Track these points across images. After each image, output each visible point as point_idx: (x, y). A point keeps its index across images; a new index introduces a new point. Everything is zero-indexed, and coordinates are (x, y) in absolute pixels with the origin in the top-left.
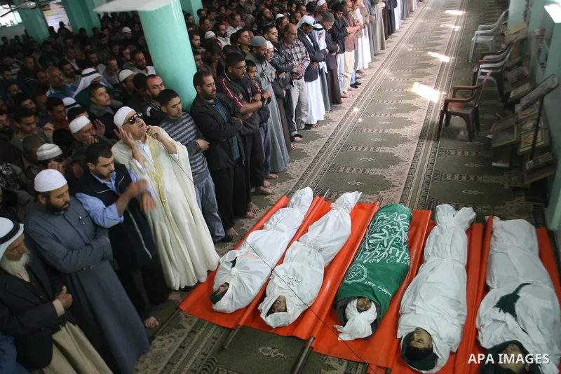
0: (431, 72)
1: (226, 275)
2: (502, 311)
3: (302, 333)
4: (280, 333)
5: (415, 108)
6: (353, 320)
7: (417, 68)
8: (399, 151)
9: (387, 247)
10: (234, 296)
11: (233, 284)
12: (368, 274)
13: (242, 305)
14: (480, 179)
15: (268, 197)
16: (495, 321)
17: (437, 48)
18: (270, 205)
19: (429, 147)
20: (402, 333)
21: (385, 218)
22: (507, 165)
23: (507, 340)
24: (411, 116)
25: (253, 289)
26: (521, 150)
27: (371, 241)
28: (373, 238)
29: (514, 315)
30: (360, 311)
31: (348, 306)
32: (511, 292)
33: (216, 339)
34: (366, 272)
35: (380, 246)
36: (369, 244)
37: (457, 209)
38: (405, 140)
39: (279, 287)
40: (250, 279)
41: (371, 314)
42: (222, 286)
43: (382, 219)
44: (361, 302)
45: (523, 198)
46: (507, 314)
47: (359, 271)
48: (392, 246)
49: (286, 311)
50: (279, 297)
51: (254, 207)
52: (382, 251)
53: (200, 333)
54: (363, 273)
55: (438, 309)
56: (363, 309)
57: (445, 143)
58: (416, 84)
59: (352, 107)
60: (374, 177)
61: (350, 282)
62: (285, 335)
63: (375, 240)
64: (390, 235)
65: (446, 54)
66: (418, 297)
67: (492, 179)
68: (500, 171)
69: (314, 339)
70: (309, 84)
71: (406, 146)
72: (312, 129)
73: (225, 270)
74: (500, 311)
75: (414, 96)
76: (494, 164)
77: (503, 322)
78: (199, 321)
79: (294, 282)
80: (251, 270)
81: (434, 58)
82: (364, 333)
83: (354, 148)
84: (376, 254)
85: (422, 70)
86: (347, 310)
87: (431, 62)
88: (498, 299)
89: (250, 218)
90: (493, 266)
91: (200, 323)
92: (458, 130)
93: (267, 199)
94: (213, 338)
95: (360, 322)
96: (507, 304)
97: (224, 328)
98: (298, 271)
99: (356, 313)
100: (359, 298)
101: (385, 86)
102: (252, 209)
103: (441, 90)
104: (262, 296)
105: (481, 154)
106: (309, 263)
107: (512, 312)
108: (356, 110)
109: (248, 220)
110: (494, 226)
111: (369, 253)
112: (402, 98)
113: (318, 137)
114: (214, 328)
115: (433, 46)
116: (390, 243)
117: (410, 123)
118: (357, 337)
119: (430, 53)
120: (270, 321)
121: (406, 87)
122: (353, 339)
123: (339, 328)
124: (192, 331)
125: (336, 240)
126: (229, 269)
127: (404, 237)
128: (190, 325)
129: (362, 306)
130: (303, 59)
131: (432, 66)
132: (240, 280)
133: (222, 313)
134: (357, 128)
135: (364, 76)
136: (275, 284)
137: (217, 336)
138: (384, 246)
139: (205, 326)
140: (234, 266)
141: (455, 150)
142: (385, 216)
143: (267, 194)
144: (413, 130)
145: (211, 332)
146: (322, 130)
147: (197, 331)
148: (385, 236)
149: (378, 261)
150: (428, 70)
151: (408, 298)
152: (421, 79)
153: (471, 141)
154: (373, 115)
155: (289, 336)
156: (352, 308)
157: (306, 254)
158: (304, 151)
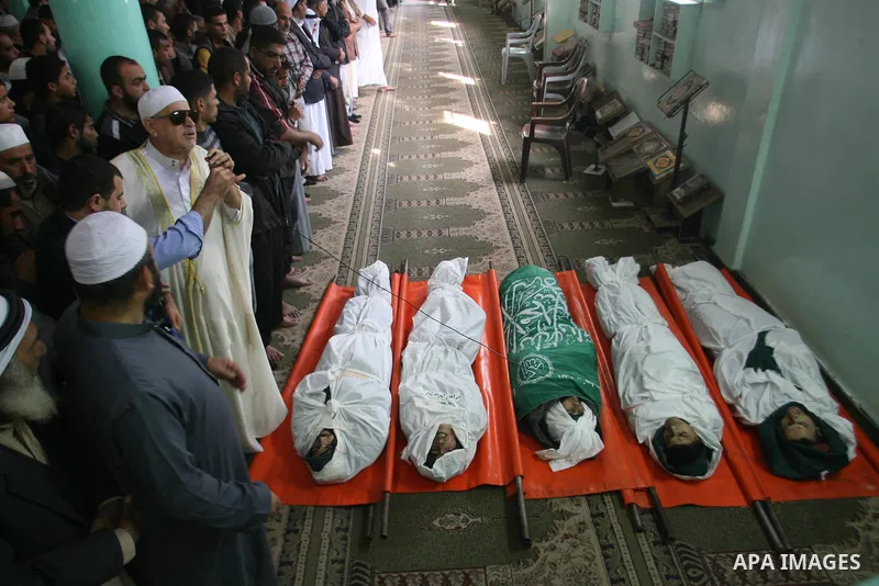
0: (459, 98)
1: (319, 418)
2: (759, 370)
3: (494, 474)
4: (454, 487)
5: (464, 144)
6: (571, 434)
7: (433, 93)
8: (475, 200)
9: (552, 324)
10: (350, 447)
12: (554, 365)
13: (369, 459)
14: (607, 224)
15: (302, 290)
16: (755, 385)
17: (446, 67)
18: (315, 301)
19: (514, 192)
20: (645, 433)
21: (526, 286)
22: (632, 204)
23: (780, 405)
24: (464, 154)
26: (657, 178)
27: (523, 322)
28: (525, 316)
29: (778, 371)
30: (576, 418)
31: (549, 415)
32: (752, 347)
33: (346, 530)
34: (549, 362)
35: (541, 327)
36: (523, 326)
38: (475, 187)
39: (429, 412)
40: (370, 412)
42: (321, 435)
43: (522, 289)
44: (568, 403)
45: (674, 241)
46: (768, 371)
47: (537, 363)
48: (558, 322)
49: (459, 446)
50: (441, 427)
51: (288, 308)
52: (552, 331)
53: (307, 529)
54: (546, 364)
56: (576, 413)
57: (532, 185)
58: (447, 114)
59: (371, 147)
60: (460, 239)
61: (534, 381)
62: (465, 488)
63: (529, 319)
64: (546, 307)
65: (465, 74)
66: (646, 378)
67: (623, 223)
68: (623, 212)
69: (522, 477)
70: (311, 106)
71: (480, 194)
72: (319, 184)
74: (756, 371)
75: (453, 129)
76: (614, 204)
77: (766, 383)
78: (292, 511)
79: (452, 400)
80: (364, 397)
81: (452, 80)
82: (592, 449)
83: (405, 204)
84: (544, 337)
85: (442, 96)
86: (548, 422)
87: (450, 85)
88: (746, 357)
89: (290, 326)
90: (706, 322)
91: (296, 515)
92: (542, 168)
93: (302, 294)
94: (338, 529)
95: (579, 434)
96: (761, 358)
97: (348, 507)
99: (571, 421)
100: (562, 400)
101: (398, 120)
102: (286, 312)
103: (486, 118)
105: (589, 194)
106: (452, 370)
107: (773, 366)
108: (377, 151)
109: (288, 331)
110: (670, 277)
111: (532, 339)
112: (435, 133)
113: (334, 194)
114: (329, 514)
115: (443, 65)
116: (555, 319)
117: (469, 164)
118: (582, 457)
119: (441, 74)
120: (440, 469)
121: (434, 118)
122: (575, 463)
123: (546, 454)
124: (288, 532)
125: (473, 328)
126: (322, 405)
127: (565, 310)
128: (279, 521)
129: (573, 410)
130: (301, 63)
131: (453, 89)
132: (351, 419)
133: (335, 485)
134: (392, 177)
135: (360, 106)
136: (420, 410)
137: (345, 524)
138: (547, 324)
139: (309, 515)
140: (329, 397)
141: (557, 196)
142: (524, 284)
143: (299, 285)
144: (480, 171)
145: (328, 521)
146: (346, 183)
147: (299, 527)
148: (540, 310)
149: (555, 344)
150: (452, 95)
151: (628, 383)
152: (450, 107)
153: (567, 179)
154: (406, 157)
155: (472, 484)
156: (558, 417)
157: (442, 356)
158: (324, 216)
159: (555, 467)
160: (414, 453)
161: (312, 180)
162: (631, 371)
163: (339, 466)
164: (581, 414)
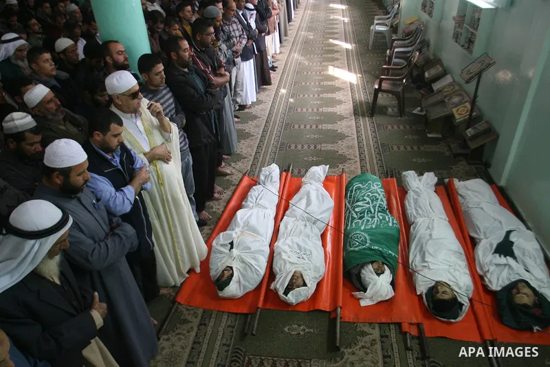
0: (339, 57)
1: (225, 259)
2: (502, 256)
3: (325, 304)
4: (299, 309)
5: (339, 89)
6: (375, 284)
7: (324, 54)
8: (341, 127)
9: (374, 213)
10: (241, 279)
11: (236, 266)
12: (371, 240)
13: (251, 286)
14: (422, 148)
15: (227, 177)
16: (498, 265)
17: (336, 36)
18: (234, 185)
19: (365, 123)
20: (422, 288)
21: (362, 187)
22: (440, 136)
23: (513, 280)
24: (338, 96)
25: (261, 268)
26: (457, 121)
27: (357, 210)
28: (358, 206)
29: (515, 258)
30: (378, 275)
31: (363, 271)
32: (501, 240)
33: (233, 327)
34: (368, 238)
35: (368, 214)
36: (356, 213)
37: (421, 174)
38: (341, 118)
39: (290, 262)
40: (255, 259)
41: (387, 276)
42: (225, 270)
43: (359, 188)
44: (376, 265)
45: (464, 163)
46: (508, 257)
47: (361, 238)
48: (379, 212)
49: (305, 285)
50: (295, 272)
51: (218, 188)
52: (373, 217)
53: (211, 324)
54: (366, 239)
55: (448, 261)
56: (380, 272)
57: (378, 119)
58: (331, 68)
59: (280, 88)
60: (327, 152)
61: (357, 249)
62: (306, 310)
63: (360, 208)
64: (372, 202)
65: (346, 41)
66: (427, 254)
67: (433, 148)
68: (435, 141)
69: (341, 308)
70: (244, 63)
71: (344, 123)
72: (246, 110)
73: (221, 253)
74: (500, 256)
75: (333, 78)
76: (429, 135)
77: (505, 265)
78: (204, 312)
79: (304, 256)
80: (253, 249)
81: (336, 45)
82: (386, 295)
83: (296, 127)
84: (368, 221)
85: (330, 56)
86: (362, 275)
87: (335, 48)
88: (495, 246)
89: (217, 199)
90: (474, 220)
91: (207, 315)
92: (386, 108)
93: (228, 180)
94: (229, 326)
95: (380, 285)
96: (505, 248)
97: (236, 314)
98: (302, 244)
99: (376, 277)
100: (372, 262)
101: (300, 71)
102: (216, 191)
103: (355, 72)
104: (271, 275)
105: (414, 127)
106: (308, 237)
107: (512, 255)
108: (283, 91)
109: (216, 202)
110: (456, 187)
111: (360, 221)
112: (322, 80)
113: (255, 117)
114: (225, 317)
115: (333, 35)
116: (377, 210)
117: (340, 102)
118: (380, 299)
119: (331, 40)
120: (292, 298)
121: (323, 70)
122: (375, 302)
123: (358, 294)
124: (201, 324)
125: (325, 211)
126: (228, 252)
127: (385, 204)
128: (196, 317)
129: (378, 270)
130: (240, 36)
131: (337, 52)
132: (243, 261)
133: (231, 299)
134: (291, 108)
135: (278, 60)
136: (284, 260)
137: (232, 325)
138: (371, 213)
139: (214, 316)
140: (232, 248)
141: (392, 127)
142: (360, 185)
143: (226, 174)
144: (346, 108)
145: (224, 321)
146: (262, 111)
147: (207, 322)
148: (368, 203)
149: (374, 226)
150: (336, 55)
151: (416, 256)
152: (333, 63)
153: (401, 116)
154: (301, 96)
155: (311, 309)
156: (368, 273)
157: (303, 227)
158: (246, 131)
159: (363, 303)
160: (278, 286)
161: (242, 107)
162: (419, 248)
163: (233, 289)
164: (383, 273)
